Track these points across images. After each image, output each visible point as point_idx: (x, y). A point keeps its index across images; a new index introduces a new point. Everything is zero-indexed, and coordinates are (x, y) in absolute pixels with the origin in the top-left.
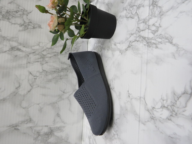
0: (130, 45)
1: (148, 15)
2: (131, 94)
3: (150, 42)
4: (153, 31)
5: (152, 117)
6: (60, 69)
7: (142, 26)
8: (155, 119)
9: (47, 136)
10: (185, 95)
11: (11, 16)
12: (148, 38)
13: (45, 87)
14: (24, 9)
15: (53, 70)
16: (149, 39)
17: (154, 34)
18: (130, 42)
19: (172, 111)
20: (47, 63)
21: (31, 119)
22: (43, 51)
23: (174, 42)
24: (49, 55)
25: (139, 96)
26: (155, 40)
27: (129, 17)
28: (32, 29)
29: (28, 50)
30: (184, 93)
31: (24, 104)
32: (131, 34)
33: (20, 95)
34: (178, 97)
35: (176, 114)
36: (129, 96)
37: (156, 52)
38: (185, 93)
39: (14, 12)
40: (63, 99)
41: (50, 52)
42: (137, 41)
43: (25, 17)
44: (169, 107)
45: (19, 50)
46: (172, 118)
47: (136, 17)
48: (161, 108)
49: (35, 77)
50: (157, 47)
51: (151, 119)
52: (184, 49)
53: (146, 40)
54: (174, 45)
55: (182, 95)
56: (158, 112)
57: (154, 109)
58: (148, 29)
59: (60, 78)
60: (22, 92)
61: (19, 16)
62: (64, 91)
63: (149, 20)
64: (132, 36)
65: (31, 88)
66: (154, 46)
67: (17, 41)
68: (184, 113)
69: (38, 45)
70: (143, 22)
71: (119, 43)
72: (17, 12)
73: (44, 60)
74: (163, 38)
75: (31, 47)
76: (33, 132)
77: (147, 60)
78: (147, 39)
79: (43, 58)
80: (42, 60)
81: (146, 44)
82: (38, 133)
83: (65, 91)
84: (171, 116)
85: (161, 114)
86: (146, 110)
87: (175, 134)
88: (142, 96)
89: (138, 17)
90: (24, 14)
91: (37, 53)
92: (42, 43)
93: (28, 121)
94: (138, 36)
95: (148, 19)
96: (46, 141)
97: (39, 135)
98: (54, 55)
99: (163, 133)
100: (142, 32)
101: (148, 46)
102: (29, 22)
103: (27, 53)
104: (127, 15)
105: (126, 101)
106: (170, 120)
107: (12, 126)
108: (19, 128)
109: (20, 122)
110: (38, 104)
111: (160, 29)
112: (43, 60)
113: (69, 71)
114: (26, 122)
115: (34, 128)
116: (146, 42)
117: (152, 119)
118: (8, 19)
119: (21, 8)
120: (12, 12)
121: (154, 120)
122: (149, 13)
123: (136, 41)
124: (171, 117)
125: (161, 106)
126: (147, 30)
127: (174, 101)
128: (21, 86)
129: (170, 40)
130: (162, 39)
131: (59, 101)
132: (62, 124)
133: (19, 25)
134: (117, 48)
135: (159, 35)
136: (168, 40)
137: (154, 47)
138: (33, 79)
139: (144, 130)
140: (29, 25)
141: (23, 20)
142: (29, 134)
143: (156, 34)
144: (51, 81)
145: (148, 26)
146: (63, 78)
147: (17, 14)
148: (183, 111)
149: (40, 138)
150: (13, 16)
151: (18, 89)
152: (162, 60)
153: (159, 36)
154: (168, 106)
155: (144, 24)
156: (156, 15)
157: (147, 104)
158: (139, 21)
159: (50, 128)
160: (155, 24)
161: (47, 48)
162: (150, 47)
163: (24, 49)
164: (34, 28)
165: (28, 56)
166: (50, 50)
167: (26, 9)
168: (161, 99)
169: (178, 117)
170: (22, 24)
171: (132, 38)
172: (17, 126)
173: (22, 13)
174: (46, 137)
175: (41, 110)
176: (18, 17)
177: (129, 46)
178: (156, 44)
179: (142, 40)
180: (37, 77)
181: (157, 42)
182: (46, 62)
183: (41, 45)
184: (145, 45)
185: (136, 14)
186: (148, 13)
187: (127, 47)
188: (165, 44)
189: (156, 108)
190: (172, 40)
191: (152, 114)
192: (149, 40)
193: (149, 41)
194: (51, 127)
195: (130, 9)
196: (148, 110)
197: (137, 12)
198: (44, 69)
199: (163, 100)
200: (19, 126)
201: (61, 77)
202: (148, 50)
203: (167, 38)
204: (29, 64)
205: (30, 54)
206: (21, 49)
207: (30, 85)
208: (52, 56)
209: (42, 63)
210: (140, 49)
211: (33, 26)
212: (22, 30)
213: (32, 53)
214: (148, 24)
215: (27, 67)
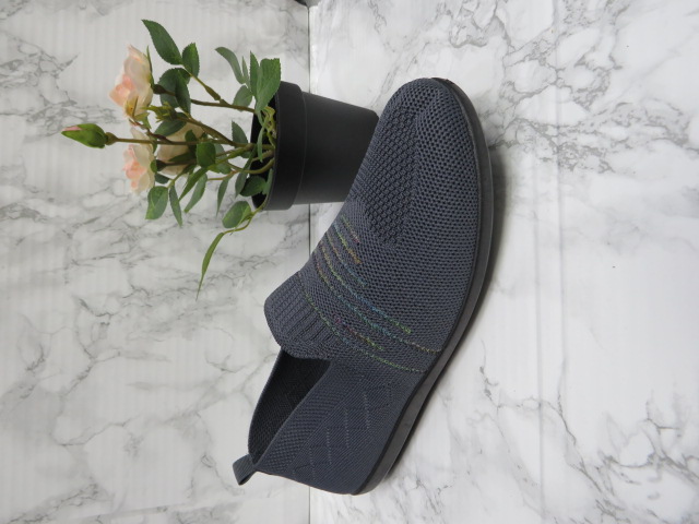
1: (548, 21)
2: (496, 385)
3: (568, 147)
4: (580, 91)
5: (607, 503)
7: (526, 75)
8: (619, 514)
12: (558, 127)
13: (144, 356)
14: (40, 54)
15: (175, 284)
16: (563, 130)
17: (585, 105)
20: (147, 257)
22: (128, 213)
23: (697, 135)
24: (155, 228)
25: (536, 396)
26: (595, 133)
27: (465, 43)
29: (69, 213)
31: (66, 429)
33: (47, 393)
36: (488, 392)
37: (604, 190)
39: (3, 66)
42: (509, 145)
43: (46, 83)
45: (29, 214)
47: (496, 40)
48: (649, 463)
49: (105, 319)
50: (605, 168)
51: (599, 512)
53: (549, 138)
56: (638, 483)
57: (614, 466)
58: (554, 83)
59: (206, 315)
60: (53, 380)
61: (23, 81)
62: (225, 364)
63: (556, 45)
65: (88, 362)
66: (593, 160)
69: (109, 189)
70: (531, 57)
72: (11, 66)
73: (135, 249)
74: (633, 121)
75: (80, 199)
77: (561, 229)
79: (129, 239)
80: (125, 246)
81: (549, 153)
83: (230, 365)
85: (650, 497)
86: (573, 466)
88: (549, 395)
89: (506, 37)
90: (40, 72)
91: (104, 220)
93: (85, 496)
94: (511, 123)
95: (552, 40)
100: (525, 103)
101: (559, 164)
102: (64, 104)
103: (64, 226)
104: (454, 34)
109: (54, 503)
110: (123, 424)
111: (615, 77)
112: (131, 248)
113: (240, 284)
114: (78, 501)
116: (552, 144)
117: (604, 512)
119: (27, 49)
122: (555, 11)
125: (651, 456)
126: (552, 90)
128: (48, 360)
129: (676, 129)
130: (629, 125)
133: (25, 118)
135: (612, 106)
136: (665, 127)
137: (592, 169)
138: (96, 328)
140: (64, 113)
141: (41, 96)
143: (595, 107)
144: (169, 330)
145: (553, 71)
146: (216, 313)
147: (16, 73)
151: (36, 370)
152: (637, 228)
153: (615, 111)
154: (686, 459)
156: (590, 15)
157: (574, 439)
158: (508, 54)
160: (590, 57)
162: (571, 168)
163: (51, 211)
165: (70, 236)
167: (49, 51)
170: (36, 111)
172: (40, 520)
173: (33, 69)
176: (20, 84)
178: (599, 155)
179: (532, 139)
181: (606, 144)
182: (142, 255)
183: (119, 188)
184: (545, 160)
185: (495, 23)
186: (550, 10)
188: (650, 150)
189: (623, 461)
190: (683, 129)
191: (604, 489)
192: (564, 135)
193: (564, 140)
195: (466, 6)
196: (583, 469)
197: (500, 13)
198: (137, 283)
199: (659, 428)
200: (49, 520)
201: (210, 311)
202: (560, 182)
203: (658, 118)
204: (75, 266)
205: (77, 228)
206: (38, 213)
207: (85, 350)
208: (166, 230)
209: (128, 261)
210: (523, 178)
211: (83, 115)
212: (39, 137)
213: (85, 223)
214: (553, 63)
215: (66, 282)
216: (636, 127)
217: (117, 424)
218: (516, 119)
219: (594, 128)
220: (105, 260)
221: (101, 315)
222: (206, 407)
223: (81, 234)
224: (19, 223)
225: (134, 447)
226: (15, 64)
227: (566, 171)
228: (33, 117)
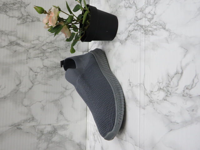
5: (151, 100)
11: (9, 9)
13: (46, 84)
14: (21, 2)
15: (54, 66)
19: (167, 91)
20: (48, 58)
21: (33, 117)
22: (43, 46)
24: (50, 50)
25: (139, 83)
28: (31, 22)
29: (28, 45)
33: (22, 92)
36: (130, 85)
39: (12, 4)
41: (50, 47)
43: (23, 9)
44: (165, 88)
45: (18, 44)
47: (134, 7)
48: (158, 90)
49: (36, 74)
57: (152, 93)
59: (62, 74)
60: (23, 89)
61: (17, 8)
62: (66, 88)
65: (32, 85)
67: (15, 35)
69: (38, 39)
72: (14, 4)
73: (44, 55)
75: (31, 41)
79: (43, 53)
80: (42, 55)
82: (42, 132)
83: (68, 88)
86: (145, 95)
87: (170, 112)
90: (21, 6)
91: (37, 47)
92: (42, 37)
93: (30, 120)
96: (50, 140)
97: (43, 134)
98: (54, 50)
99: (160, 114)
102: (27, 15)
104: (126, 5)
105: (128, 89)
107: (14, 126)
109: (23, 121)
112: (43, 55)
115: (37, 127)
118: (6, 12)
120: (10, 4)
121: (152, 103)
128: (22, 83)
133: (17, 18)
134: (117, 39)
138: (34, 76)
139: (144, 114)
140: (27, 18)
141: (21, 13)
142: (32, 134)
144: (52, 78)
147: (15, 6)
148: (176, 90)
149: (44, 137)
150: (11, 9)
151: (19, 86)
154: (163, 87)
159: (54, 126)
161: (47, 42)
163: (23, 44)
164: (33, 21)
165: (28, 51)
166: (50, 45)
167: (23, 1)
168: (158, 82)
170: (20, 17)
172: (19, 126)
173: (19, 5)
174: (50, 136)
176: (16, 9)
180: (38, 73)
182: (46, 57)
183: (40, 39)
185: (134, 3)
189: (154, 91)
197: (135, 1)
198: (45, 65)
199: (160, 83)
200: (21, 126)
204: (29, 59)
205: (30, 49)
206: (20, 44)
207: (31, 82)
208: (52, 51)
209: (43, 59)
211: (32, 19)
212: (21, 24)
213: (32, 48)
215: (27, 63)
217: (39, 102)
220: (37, 58)
222: (61, 99)
223: (31, 51)
224: (15, 47)
225: (43, 108)
226: (15, 4)
228: (19, 18)
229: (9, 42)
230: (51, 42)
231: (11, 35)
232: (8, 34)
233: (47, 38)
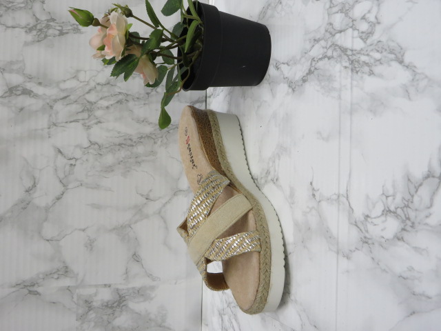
0: (312, 69)
2: (317, 190)
3: (356, 61)
4: (362, 32)
5: (365, 237)
6: (135, 139)
7: (338, 20)
8: (370, 242)
9: (110, 311)
10: (430, 180)
11: (4, 8)
12: (352, 51)
13: (97, 187)
15: (117, 141)
16: (354, 52)
17: (364, 40)
18: (313, 59)
19: (405, 219)
20: (100, 122)
21: (67, 267)
22: (88, 93)
23: (407, 59)
24: (104, 103)
25: (337, 193)
26: (368, 55)
28: (57, 37)
29: (51, 92)
30: (427, 177)
31: (49, 230)
32: (315, 40)
33: (37, 207)
34: (415, 187)
35: (413, 226)
36: (314, 195)
38: (429, 176)
40: (147, 217)
41: (106, 94)
42: (329, 58)
44: (399, 211)
45: (27, 92)
46: (405, 235)
48: (383, 214)
49: (73, 162)
50: (371, 73)
52: (426, 77)
53: (348, 56)
54: (407, 67)
55: (424, 180)
56: (378, 225)
57: (369, 219)
58: (351, 27)
59: (136, 162)
60: (41, 199)
61: (22, 6)
62: (148, 195)
63: (353, 6)
64: (317, 46)
65: (63, 188)
66: (366, 69)
67: (21, 71)
68: (428, 221)
69: (75, 77)
70: (341, 11)
71: (287, 64)
73: (92, 117)
74: (383, 50)
75: (58, 83)
76: (75, 299)
77: (352, 104)
78: (349, 53)
79: (88, 110)
80: (85, 115)
81: (347, 64)
82: (88, 303)
83: (151, 196)
84: (403, 229)
85: (382, 230)
86: (351, 224)
87: (411, 269)
92: (85, 72)
93: (60, 273)
94: (330, 46)
95: (351, 3)
96: (109, 323)
97: (90, 308)
98: (117, 102)
99: (387, 272)
100: (338, 36)
101: (352, 70)
102: (48, 21)
103: (48, 101)
105: (308, 207)
106: (400, 239)
107: (22, 286)
108: (40, 290)
109: (41, 276)
110: (84, 230)
111: (378, 29)
112: (89, 116)
113: (159, 142)
114: (56, 276)
115: (77, 291)
116: (349, 59)
117: (364, 242)
121: (369, 244)
123: (325, 57)
124: (404, 232)
125: (383, 211)
126: (350, 31)
127: (408, 197)
128: (38, 186)
129: (399, 56)
130: (382, 52)
131: (136, 222)
132: (147, 282)
133: (25, 30)
134: (282, 76)
135: (376, 42)
136: (395, 54)
137: (366, 73)
138: (68, 167)
139: (348, 271)
141: (34, 15)
142: (64, 306)
143: (369, 42)
144: (113, 171)
145: (351, 20)
146: (143, 161)
148: (427, 217)
149: (94, 315)
151: (31, 192)
152: (382, 103)
153: (376, 45)
154: (396, 209)
155: (344, 14)
157: (353, 210)
158: (330, 7)
159: (117, 290)
160: (367, 16)
161: (98, 84)
162: (357, 72)
163: (40, 90)
164: (62, 33)
165: (51, 107)
166: (105, 89)
168: (383, 194)
169: (417, 231)
170: (31, 25)
171: (317, 51)
172: (33, 285)
174: (108, 313)
175: (90, 245)
177: (310, 70)
178: (369, 66)
181: (372, 61)
182: (96, 121)
183: (82, 76)
184: (346, 67)
187: (305, 74)
188: (390, 66)
189: (373, 216)
190: (403, 56)
191: (364, 231)
192: (354, 55)
193: (354, 57)
194: (120, 287)
196: (356, 224)
198: (93, 140)
199: (387, 197)
200: (39, 286)
201: (139, 160)
202: (352, 80)
203: (393, 50)
204: (55, 127)
205: (56, 102)
206: (32, 92)
207: (61, 181)
208: (112, 105)
209: (88, 125)
210: (335, 77)
212: (33, 42)
213: (61, 99)
214: (351, 16)
215: (49, 137)
216: (385, 53)
218: (333, 44)
219: (368, 52)
220: (73, 124)
221: (70, 159)
223: (59, 106)
227: (355, 74)
228: (29, 29)
229: (6, 88)
230: (108, 83)
231: (11, 71)
232: (4, 70)
233: (99, 72)
